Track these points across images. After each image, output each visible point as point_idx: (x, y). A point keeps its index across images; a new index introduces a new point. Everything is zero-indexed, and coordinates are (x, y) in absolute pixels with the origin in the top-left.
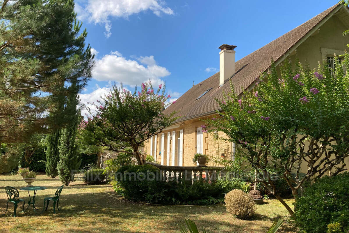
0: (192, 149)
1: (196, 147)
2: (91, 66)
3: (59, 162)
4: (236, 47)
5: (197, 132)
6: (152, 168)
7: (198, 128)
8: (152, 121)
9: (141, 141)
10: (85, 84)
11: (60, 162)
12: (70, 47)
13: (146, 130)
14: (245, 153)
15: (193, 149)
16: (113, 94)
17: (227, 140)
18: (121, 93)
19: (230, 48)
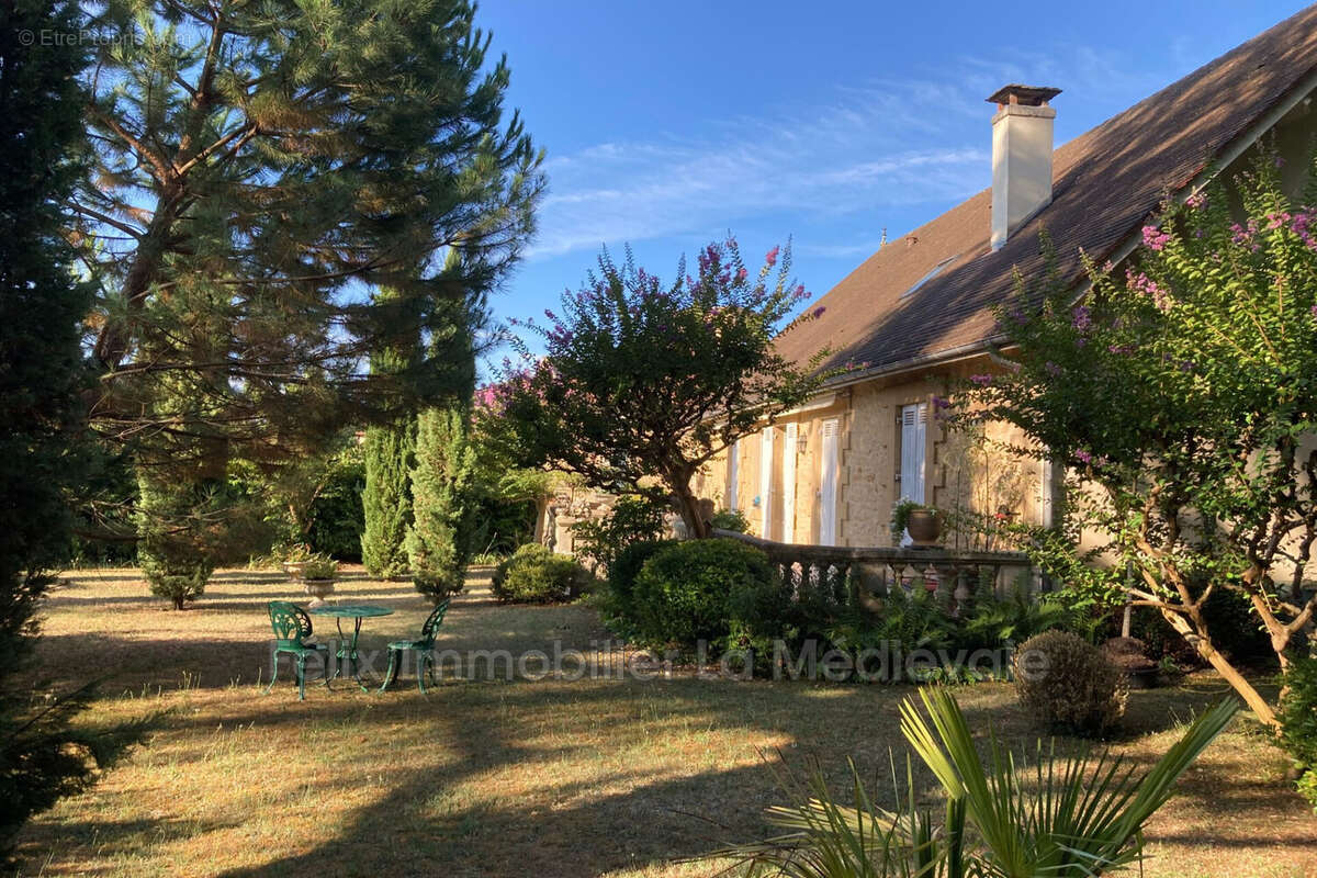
0: (880, 487)
1: (899, 480)
2: (533, 190)
3: (411, 526)
4: (1059, 92)
5: (901, 422)
6: (741, 550)
7: (904, 411)
8: (738, 387)
9: (701, 455)
10: (513, 258)
11: (415, 525)
12: (452, 123)
13: (717, 416)
14: (1094, 502)
15: (884, 486)
16: (599, 289)
17: (1028, 452)
18: (628, 284)
19: (1035, 97)
